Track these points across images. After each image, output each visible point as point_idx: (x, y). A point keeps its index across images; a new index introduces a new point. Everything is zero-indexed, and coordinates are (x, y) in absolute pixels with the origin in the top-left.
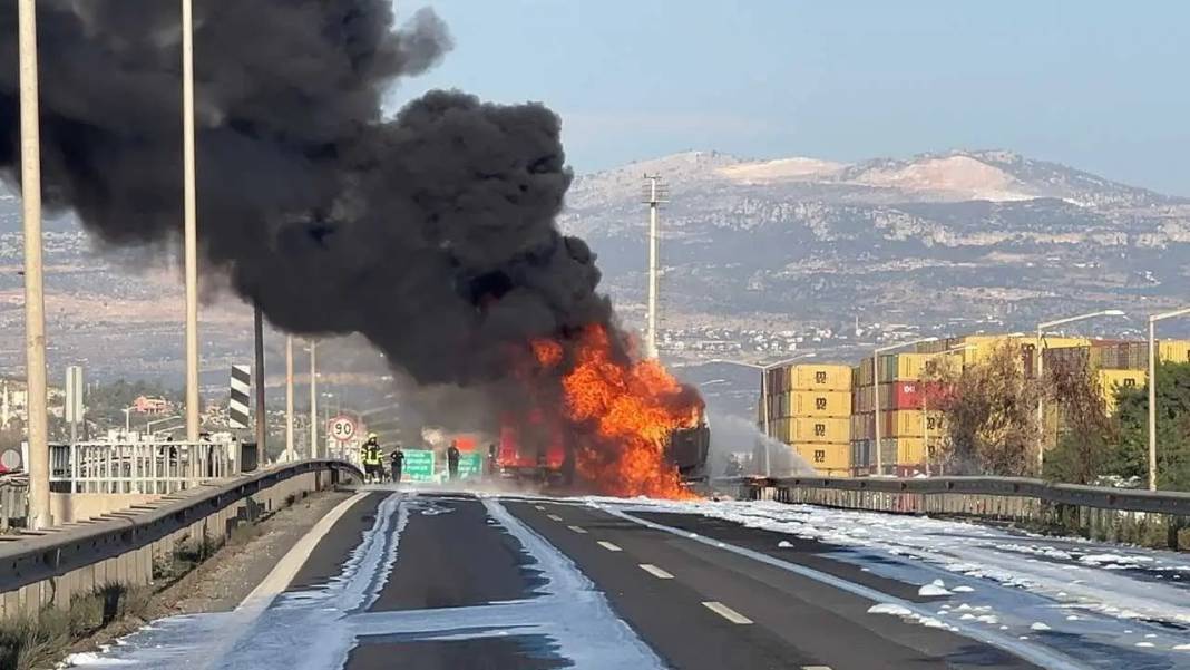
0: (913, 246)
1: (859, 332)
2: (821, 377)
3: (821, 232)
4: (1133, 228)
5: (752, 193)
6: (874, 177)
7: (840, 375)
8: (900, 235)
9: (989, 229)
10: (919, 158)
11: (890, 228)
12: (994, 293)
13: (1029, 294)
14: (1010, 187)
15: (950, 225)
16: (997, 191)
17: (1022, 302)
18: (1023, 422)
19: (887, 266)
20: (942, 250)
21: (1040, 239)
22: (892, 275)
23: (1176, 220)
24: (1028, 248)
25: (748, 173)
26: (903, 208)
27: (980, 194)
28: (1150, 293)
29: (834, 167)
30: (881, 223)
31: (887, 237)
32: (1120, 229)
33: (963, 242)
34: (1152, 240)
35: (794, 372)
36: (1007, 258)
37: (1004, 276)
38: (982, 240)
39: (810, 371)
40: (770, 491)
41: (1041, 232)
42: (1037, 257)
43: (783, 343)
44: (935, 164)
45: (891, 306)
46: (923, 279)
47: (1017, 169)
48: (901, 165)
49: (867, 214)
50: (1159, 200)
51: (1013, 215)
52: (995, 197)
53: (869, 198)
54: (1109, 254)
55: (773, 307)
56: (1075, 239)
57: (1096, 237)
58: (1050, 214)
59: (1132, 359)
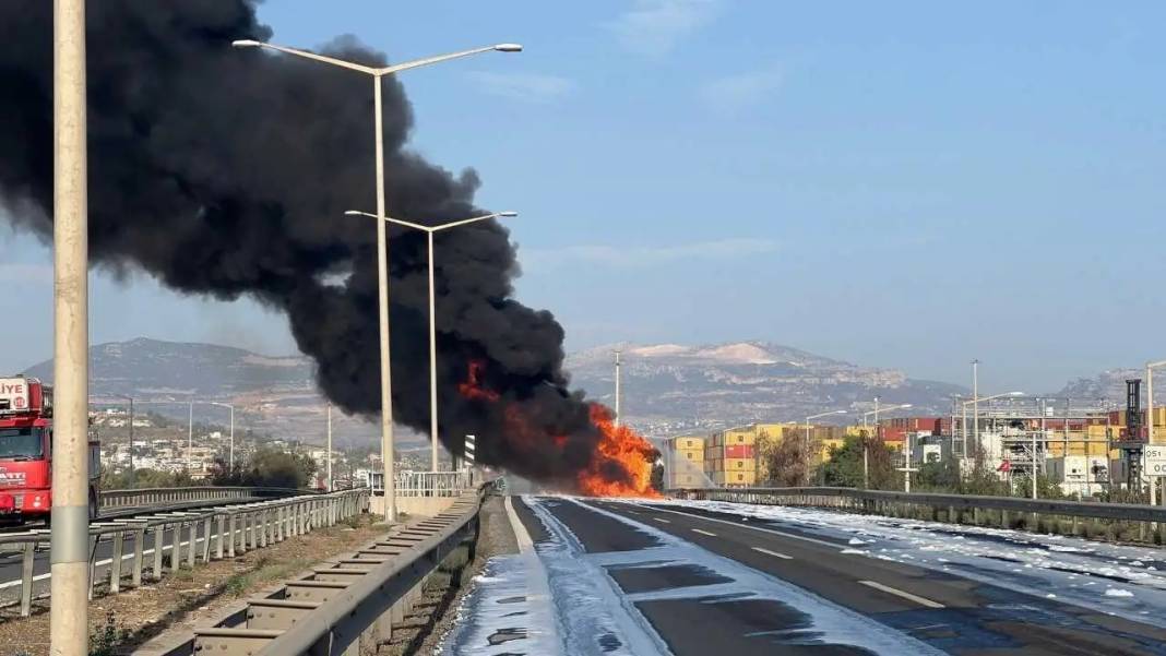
0: (721, 384)
1: (697, 424)
2: (689, 443)
3: (680, 378)
4: (822, 375)
5: (648, 361)
6: (704, 353)
7: (699, 443)
8: (716, 380)
9: (755, 376)
10: (725, 344)
11: (711, 377)
12: (759, 406)
13: (774, 406)
14: (764, 358)
15: (740, 376)
16: (760, 359)
17: (772, 409)
18: (802, 463)
19: (709, 394)
20: (734, 386)
21: (781, 381)
22: (714, 398)
23: (841, 372)
24: (774, 385)
25: (645, 351)
26: (717, 367)
27: (752, 361)
28: (828, 405)
29: (685, 349)
30: (707, 374)
31: (710, 380)
32: (816, 376)
33: (744, 382)
34: (829, 381)
35: (677, 441)
36: (765, 389)
37: (764, 398)
38: (752, 381)
39: (685, 440)
40: (693, 495)
41: (780, 377)
42: (778, 389)
43: (663, 429)
44: (731, 347)
45: (711, 412)
46: (728, 399)
47: (768, 349)
48: (715, 348)
49: (700, 370)
50: (833, 362)
51: (766, 370)
52: (760, 362)
53: (702, 363)
54: (811, 388)
55: (656, 412)
56: (794, 380)
57: (807, 380)
58: (783, 369)
59: (834, 434)
